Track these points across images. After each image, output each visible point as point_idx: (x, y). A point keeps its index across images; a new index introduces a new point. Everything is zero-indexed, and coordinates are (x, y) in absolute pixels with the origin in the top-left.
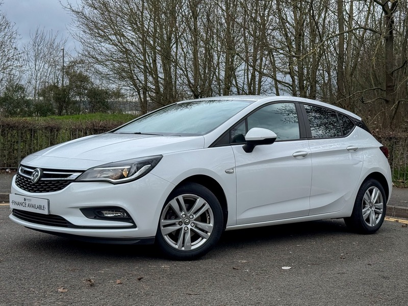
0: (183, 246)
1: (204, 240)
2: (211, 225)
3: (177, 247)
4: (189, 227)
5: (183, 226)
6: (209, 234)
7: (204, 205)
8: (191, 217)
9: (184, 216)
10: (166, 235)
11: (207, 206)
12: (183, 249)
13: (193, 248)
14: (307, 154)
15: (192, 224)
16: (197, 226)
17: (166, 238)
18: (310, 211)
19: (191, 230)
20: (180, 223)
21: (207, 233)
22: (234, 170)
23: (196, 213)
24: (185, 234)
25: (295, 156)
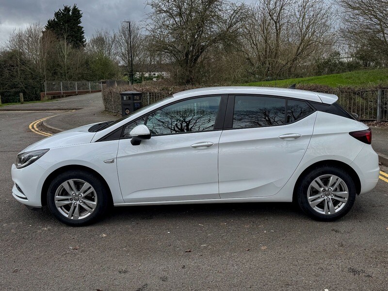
0: (72, 216)
1: (89, 214)
2: (95, 203)
4: (78, 202)
5: (74, 202)
6: (93, 210)
7: (90, 188)
9: (74, 194)
10: (59, 207)
11: (92, 189)
12: (72, 218)
13: (80, 218)
14: (212, 145)
15: (81, 201)
16: (84, 203)
17: (59, 209)
18: (219, 195)
19: (80, 205)
20: (71, 200)
21: (92, 209)
22: (115, 160)
23: (84, 193)
24: (75, 207)
25: (195, 147)
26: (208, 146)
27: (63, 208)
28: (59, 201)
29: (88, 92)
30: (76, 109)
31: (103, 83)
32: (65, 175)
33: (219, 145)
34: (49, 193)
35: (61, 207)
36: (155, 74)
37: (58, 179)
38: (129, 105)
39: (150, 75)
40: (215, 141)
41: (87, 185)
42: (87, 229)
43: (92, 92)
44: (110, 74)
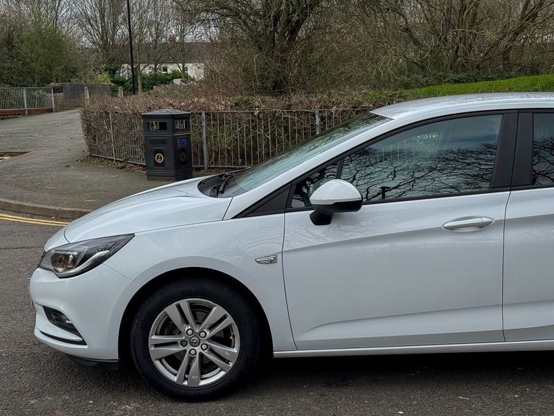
0: (186, 379)
1: (223, 373)
2: (235, 350)
3: (175, 379)
4: (198, 349)
5: (189, 347)
6: (231, 365)
7: (224, 317)
8: (203, 334)
9: (190, 332)
10: (157, 360)
11: (230, 320)
12: (186, 383)
13: (203, 383)
14: (490, 223)
15: (204, 347)
16: (212, 351)
17: (158, 364)
18: (503, 334)
19: (201, 355)
20: (183, 343)
21: (228, 362)
22: (279, 257)
23: (211, 328)
24: (191, 360)
25: (451, 228)
26: (482, 226)
27: (164, 361)
28: (156, 346)
29: (20, 114)
30: (11, 154)
31: (57, 90)
32: (172, 289)
33: (504, 224)
34: (135, 330)
35: (160, 360)
36: (165, 69)
37: (157, 298)
38: (164, 142)
39: (155, 70)
40: (496, 213)
41: (217, 311)
42: (221, 406)
43: (31, 113)
44: (65, 69)
